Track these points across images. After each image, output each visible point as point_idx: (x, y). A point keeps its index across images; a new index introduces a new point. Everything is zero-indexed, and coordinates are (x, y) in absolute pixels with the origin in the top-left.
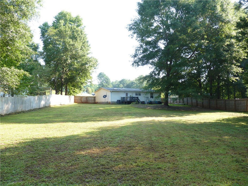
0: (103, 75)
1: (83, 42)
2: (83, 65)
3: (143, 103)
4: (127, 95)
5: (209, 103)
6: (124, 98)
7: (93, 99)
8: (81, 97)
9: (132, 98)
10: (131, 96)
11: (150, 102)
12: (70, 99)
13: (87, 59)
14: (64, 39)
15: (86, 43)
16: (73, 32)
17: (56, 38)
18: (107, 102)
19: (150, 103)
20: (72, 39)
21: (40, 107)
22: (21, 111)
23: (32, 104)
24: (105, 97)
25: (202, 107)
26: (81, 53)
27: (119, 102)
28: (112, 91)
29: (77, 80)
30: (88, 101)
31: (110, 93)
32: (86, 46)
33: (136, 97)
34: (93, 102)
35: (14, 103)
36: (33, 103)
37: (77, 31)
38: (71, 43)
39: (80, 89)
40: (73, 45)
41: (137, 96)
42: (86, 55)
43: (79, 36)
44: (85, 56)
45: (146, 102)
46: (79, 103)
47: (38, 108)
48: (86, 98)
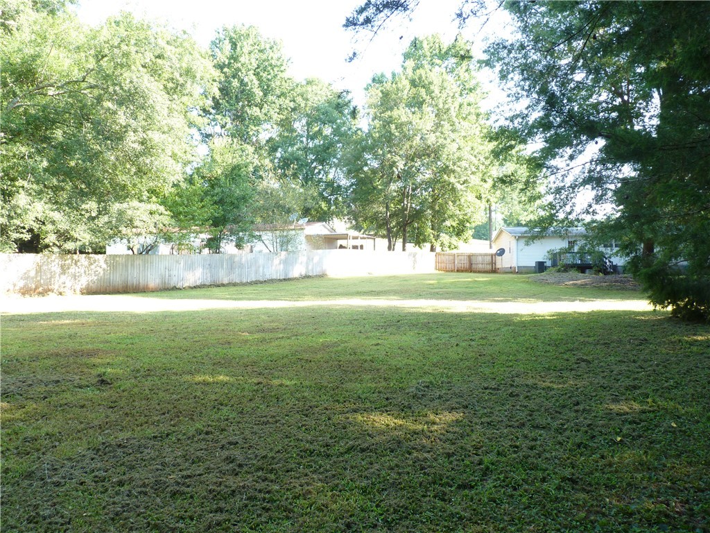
8: (455, 255)
18: (511, 268)
21: (290, 276)
22: (229, 283)
23: (261, 269)
24: (501, 255)
27: (540, 269)
28: (519, 237)
30: (473, 266)
31: (515, 242)
34: (489, 267)
35: (210, 267)
36: (264, 267)
46: (447, 271)
47: (281, 278)
48: (470, 257)
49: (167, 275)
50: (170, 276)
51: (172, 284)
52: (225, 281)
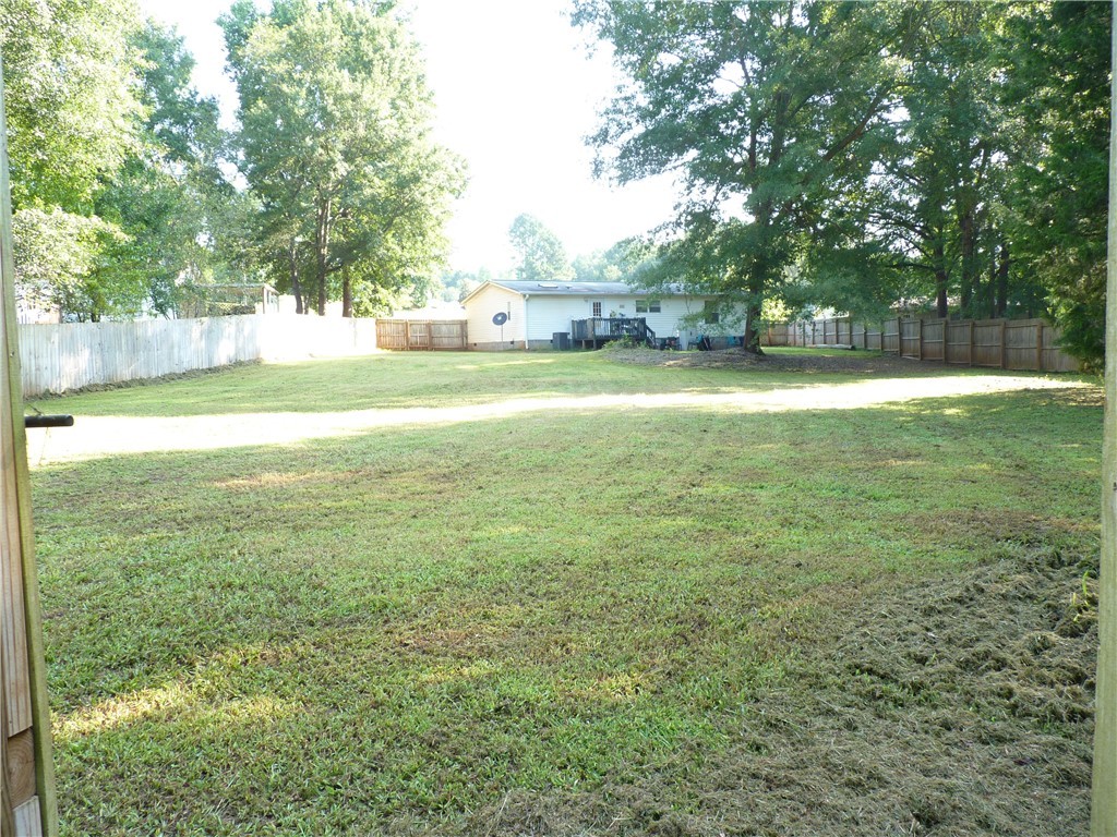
0: (532, 224)
1: (402, 79)
2: (403, 184)
3: (670, 344)
4: (597, 308)
5: (946, 341)
6: (582, 323)
7: (456, 329)
8: (406, 323)
9: (618, 323)
10: (618, 316)
11: (700, 339)
12: (355, 332)
13: (417, 156)
14: (314, 72)
15: (413, 85)
16: (358, 36)
17: (281, 68)
18: (512, 343)
19: (704, 344)
20: (352, 71)
21: (216, 363)
22: (133, 380)
23: (176, 350)
24: (502, 322)
25: (917, 356)
26: (389, 130)
27: (562, 343)
28: (530, 295)
29: (382, 251)
30: (436, 341)
31: (522, 302)
32: (413, 99)
33: (635, 319)
34: (457, 342)
35: (102, 348)
36: (179, 347)
37: (373, 32)
38: (348, 87)
39: (395, 288)
40: (355, 98)
41: (641, 315)
42: (415, 141)
43: (381, 55)
44: (406, 143)
45: (684, 342)
46: (396, 349)
47: (205, 367)
48: (429, 325)
49: (33, 368)
50: (38, 369)
51: (43, 388)
52: (127, 377)
